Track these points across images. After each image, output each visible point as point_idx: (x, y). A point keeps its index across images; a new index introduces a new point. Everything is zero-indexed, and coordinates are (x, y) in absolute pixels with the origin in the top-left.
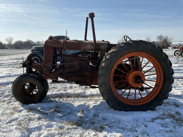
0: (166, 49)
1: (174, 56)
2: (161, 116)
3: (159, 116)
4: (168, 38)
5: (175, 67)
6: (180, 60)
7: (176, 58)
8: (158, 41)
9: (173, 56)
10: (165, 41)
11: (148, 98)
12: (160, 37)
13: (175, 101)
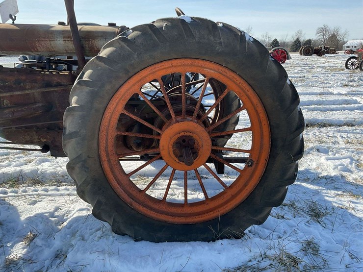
0: (333, 55)
1: (346, 70)
2: (255, 259)
3: (250, 261)
4: (339, 32)
5: (341, 94)
6: (356, 78)
7: (349, 74)
8: (319, 37)
9: (343, 70)
10: (333, 37)
11: (225, 199)
12: (323, 30)
13: (315, 199)
